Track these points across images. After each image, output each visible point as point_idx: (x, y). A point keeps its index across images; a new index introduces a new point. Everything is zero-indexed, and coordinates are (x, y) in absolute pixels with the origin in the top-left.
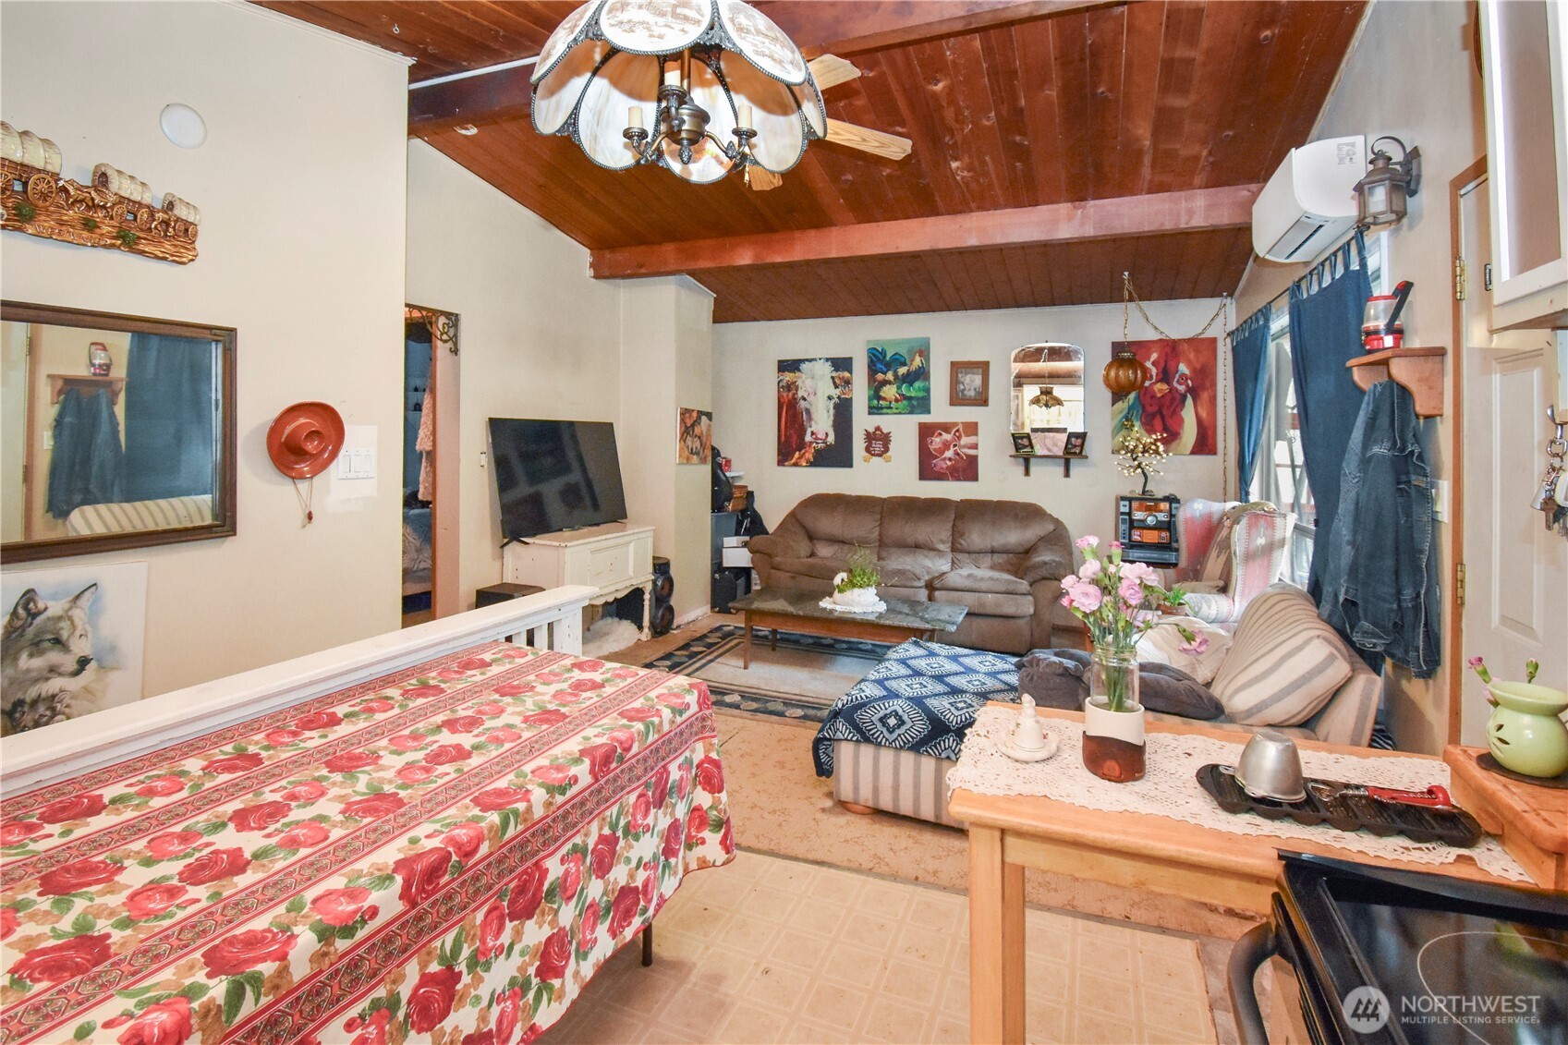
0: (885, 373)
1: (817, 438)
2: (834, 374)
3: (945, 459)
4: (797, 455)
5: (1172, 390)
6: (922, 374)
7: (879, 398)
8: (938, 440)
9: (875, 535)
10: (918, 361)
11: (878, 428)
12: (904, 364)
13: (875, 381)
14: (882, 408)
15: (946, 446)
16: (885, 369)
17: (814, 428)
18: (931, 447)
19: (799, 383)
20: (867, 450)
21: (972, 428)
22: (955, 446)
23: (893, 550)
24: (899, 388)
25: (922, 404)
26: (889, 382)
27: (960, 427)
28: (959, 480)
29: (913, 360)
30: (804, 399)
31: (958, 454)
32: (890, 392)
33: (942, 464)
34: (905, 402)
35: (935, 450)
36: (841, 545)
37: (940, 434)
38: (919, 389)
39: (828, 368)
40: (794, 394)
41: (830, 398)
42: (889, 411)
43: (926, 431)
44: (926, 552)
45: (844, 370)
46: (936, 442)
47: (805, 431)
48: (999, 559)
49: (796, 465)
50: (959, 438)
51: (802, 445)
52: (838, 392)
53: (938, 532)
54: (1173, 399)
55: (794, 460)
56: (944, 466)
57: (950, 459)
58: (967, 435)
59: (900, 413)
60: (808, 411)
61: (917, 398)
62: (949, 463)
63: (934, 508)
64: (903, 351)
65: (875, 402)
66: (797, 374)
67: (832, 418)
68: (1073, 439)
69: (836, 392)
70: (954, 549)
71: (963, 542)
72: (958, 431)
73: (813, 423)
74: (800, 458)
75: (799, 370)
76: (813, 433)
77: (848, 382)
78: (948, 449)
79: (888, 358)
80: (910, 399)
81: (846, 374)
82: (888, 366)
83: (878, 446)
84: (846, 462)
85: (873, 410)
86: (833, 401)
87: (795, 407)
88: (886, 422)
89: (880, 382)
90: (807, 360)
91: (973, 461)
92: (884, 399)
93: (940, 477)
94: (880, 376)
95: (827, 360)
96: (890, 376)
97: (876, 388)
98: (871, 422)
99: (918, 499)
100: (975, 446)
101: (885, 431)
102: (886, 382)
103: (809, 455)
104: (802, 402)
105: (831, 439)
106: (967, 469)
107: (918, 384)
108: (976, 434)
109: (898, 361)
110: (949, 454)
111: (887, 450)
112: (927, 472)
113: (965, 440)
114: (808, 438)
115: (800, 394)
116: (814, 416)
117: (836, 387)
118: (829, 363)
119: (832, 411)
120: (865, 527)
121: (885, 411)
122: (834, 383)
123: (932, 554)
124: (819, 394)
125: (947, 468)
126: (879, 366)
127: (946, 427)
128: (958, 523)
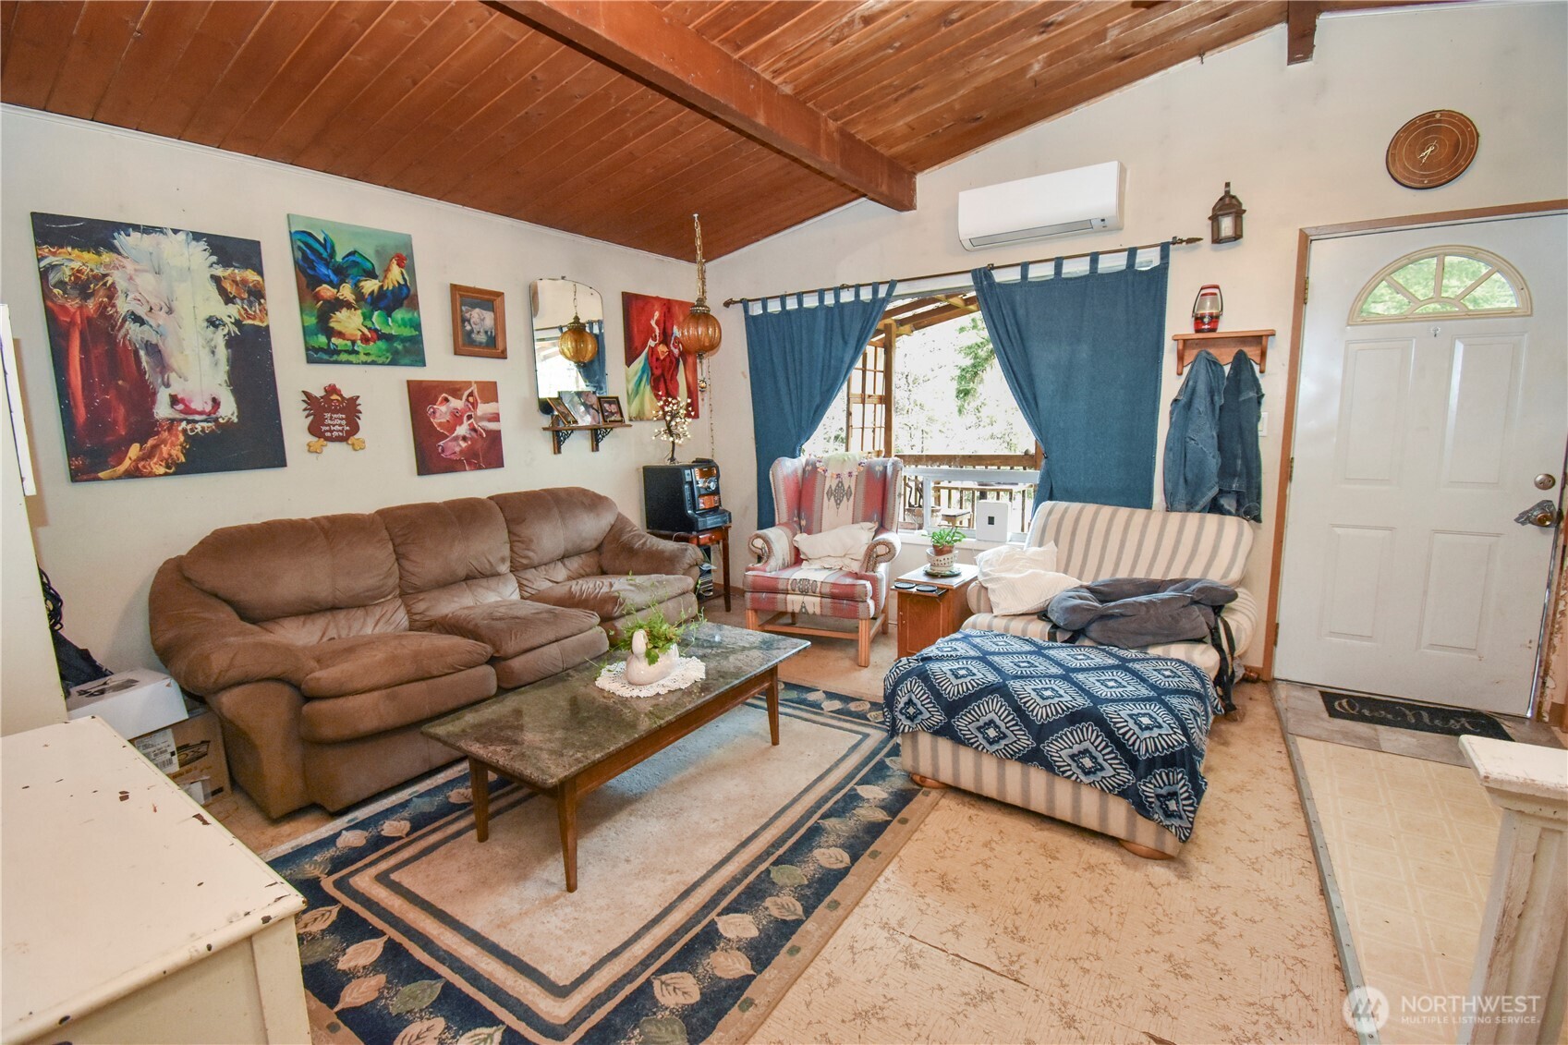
0: (337, 286)
1: (188, 411)
2: (219, 271)
3: (456, 439)
4: (134, 450)
5: (670, 352)
6: (402, 297)
7: (330, 333)
8: (443, 408)
10: (396, 274)
11: (332, 390)
12: (371, 274)
13: (317, 297)
14: (338, 352)
15: (457, 418)
16: (333, 277)
17: (177, 388)
18: (435, 421)
19: (117, 278)
20: (315, 430)
21: (489, 391)
22: (469, 417)
23: (435, 594)
24: (367, 317)
25: (409, 350)
26: (348, 305)
27: (474, 388)
28: (480, 468)
29: (387, 270)
30: (139, 320)
31: (474, 430)
32: (350, 322)
34: (381, 344)
35: (440, 424)
36: (329, 615)
37: (447, 400)
38: (404, 324)
39: (199, 257)
40: (102, 308)
41: (213, 323)
42: (352, 358)
43: (421, 396)
44: (484, 582)
45: (247, 266)
46: (442, 412)
47: (154, 394)
48: (575, 564)
49: (135, 473)
50: (474, 405)
51: (146, 428)
52: (234, 311)
53: (491, 545)
54: (671, 362)
55: (127, 464)
56: (457, 449)
57: (464, 438)
58: (486, 401)
59: (373, 363)
60: (154, 350)
61: (403, 340)
62: (464, 445)
63: (465, 514)
64: (369, 253)
65: (322, 340)
66: (107, 257)
67: (224, 367)
68: (606, 405)
69: (229, 312)
70: (514, 569)
71: (531, 554)
72: (471, 394)
73: (173, 376)
74: (148, 456)
75: (113, 249)
76: (174, 400)
77: (257, 294)
78: (461, 423)
79: (339, 258)
80: (388, 338)
81: (251, 276)
82: (342, 273)
83: (337, 422)
84: (276, 458)
85: (316, 355)
86: (221, 332)
87: (111, 339)
88: (348, 379)
89: (327, 301)
90: (136, 228)
91: (495, 437)
92: (340, 335)
93: (451, 466)
94: (326, 291)
95: (197, 236)
96: (346, 292)
97: (321, 316)
98: (319, 378)
100: (496, 418)
101: (347, 395)
102: (339, 304)
103: (173, 448)
104: (132, 328)
105: (229, 410)
106: (488, 452)
107: (399, 314)
108: (495, 399)
109: (354, 268)
110: (462, 430)
111: (355, 429)
112: (429, 460)
113: (483, 409)
114: (162, 410)
115: (123, 306)
116: (175, 360)
117: (228, 300)
118: (203, 245)
119: (223, 352)
121: (344, 357)
122: (222, 291)
123: (493, 582)
124: (182, 307)
125: (461, 452)
126: (324, 270)
127: (454, 389)
128: (517, 529)
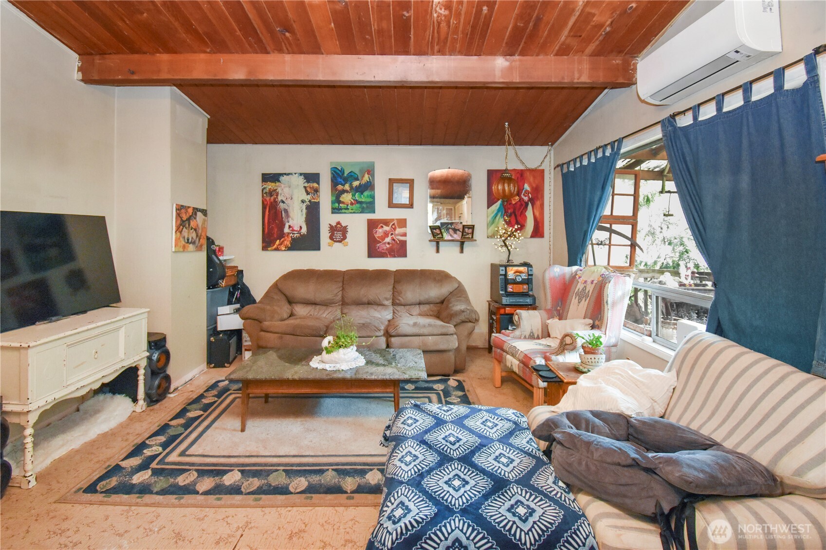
0: (344, 185)
1: (293, 230)
2: (306, 185)
3: (385, 243)
4: (278, 242)
5: (521, 200)
6: (369, 186)
7: (340, 202)
8: (380, 230)
9: (339, 297)
10: (366, 178)
11: (339, 223)
12: (357, 179)
13: (336, 190)
14: (341, 209)
15: (386, 234)
16: (343, 182)
17: (291, 223)
18: (376, 236)
19: (279, 190)
20: (331, 238)
21: (403, 223)
22: (392, 234)
23: (353, 307)
24: (353, 195)
25: (370, 207)
26: (347, 192)
27: (395, 222)
28: (395, 257)
29: (363, 176)
30: (283, 202)
31: (394, 240)
32: (347, 198)
33: (384, 246)
34: (358, 205)
35: (378, 237)
36: (314, 306)
37: (382, 227)
38: (368, 197)
39: (301, 181)
40: (275, 199)
41: (303, 201)
42: (346, 211)
43: (372, 225)
44: (375, 307)
45: (314, 182)
46: (379, 232)
47: (285, 225)
48: (425, 308)
49: (277, 249)
50: (395, 229)
51: (281, 235)
52: (309, 197)
53: (383, 292)
54: (521, 205)
55: (275, 246)
56: (385, 248)
57: (389, 243)
58: (400, 227)
59: (354, 213)
60: (286, 211)
61: (366, 203)
62: (388, 246)
63: (380, 276)
64: (357, 171)
65: (337, 205)
66: (278, 184)
67: (304, 216)
68: (466, 229)
69: (307, 198)
70: (394, 304)
71: (400, 298)
72: (394, 224)
73: (290, 219)
74: (280, 244)
75: (279, 181)
76: (290, 227)
77: (316, 191)
78: (388, 236)
79: (345, 175)
80: (361, 203)
81: (315, 185)
82: (346, 180)
83: (339, 235)
84: (316, 247)
85: (335, 211)
86: (305, 204)
87: (276, 208)
88: (344, 219)
89: (339, 191)
90: (285, 174)
91: (403, 244)
92: (343, 203)
93: (382, 255)
94: (340, 187)
95: (301, 174)
96: (347, 187)
97: (337, 195)
98: (334, 219)
99: (369, 270)
100: (405, 235)
101: (344, 225)
102: (344, 191)
103: (288, 243)
104: (281, 204)
105: (304, 230)
106: (400, 250)
107: (366, 193)
108: (405, 226)
109: (352, 177)
110: (388, 240)
111: (345, 238)
112: (373, 252)
113: (399, 231)
114: (286, 230)
115: (280, 198)
116: (291, 214)
117: (308, 193)
118: (302, 177)
119: (305, 211)
120: (331, 291)
121: (343, 211)
122: (306, 191)
123: (380, 308)
124: (295, 197)
125: (387, 249)
126: (339, 180)
127: (386, 222)
128: (397, 286)
